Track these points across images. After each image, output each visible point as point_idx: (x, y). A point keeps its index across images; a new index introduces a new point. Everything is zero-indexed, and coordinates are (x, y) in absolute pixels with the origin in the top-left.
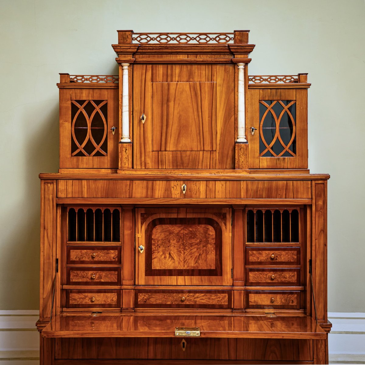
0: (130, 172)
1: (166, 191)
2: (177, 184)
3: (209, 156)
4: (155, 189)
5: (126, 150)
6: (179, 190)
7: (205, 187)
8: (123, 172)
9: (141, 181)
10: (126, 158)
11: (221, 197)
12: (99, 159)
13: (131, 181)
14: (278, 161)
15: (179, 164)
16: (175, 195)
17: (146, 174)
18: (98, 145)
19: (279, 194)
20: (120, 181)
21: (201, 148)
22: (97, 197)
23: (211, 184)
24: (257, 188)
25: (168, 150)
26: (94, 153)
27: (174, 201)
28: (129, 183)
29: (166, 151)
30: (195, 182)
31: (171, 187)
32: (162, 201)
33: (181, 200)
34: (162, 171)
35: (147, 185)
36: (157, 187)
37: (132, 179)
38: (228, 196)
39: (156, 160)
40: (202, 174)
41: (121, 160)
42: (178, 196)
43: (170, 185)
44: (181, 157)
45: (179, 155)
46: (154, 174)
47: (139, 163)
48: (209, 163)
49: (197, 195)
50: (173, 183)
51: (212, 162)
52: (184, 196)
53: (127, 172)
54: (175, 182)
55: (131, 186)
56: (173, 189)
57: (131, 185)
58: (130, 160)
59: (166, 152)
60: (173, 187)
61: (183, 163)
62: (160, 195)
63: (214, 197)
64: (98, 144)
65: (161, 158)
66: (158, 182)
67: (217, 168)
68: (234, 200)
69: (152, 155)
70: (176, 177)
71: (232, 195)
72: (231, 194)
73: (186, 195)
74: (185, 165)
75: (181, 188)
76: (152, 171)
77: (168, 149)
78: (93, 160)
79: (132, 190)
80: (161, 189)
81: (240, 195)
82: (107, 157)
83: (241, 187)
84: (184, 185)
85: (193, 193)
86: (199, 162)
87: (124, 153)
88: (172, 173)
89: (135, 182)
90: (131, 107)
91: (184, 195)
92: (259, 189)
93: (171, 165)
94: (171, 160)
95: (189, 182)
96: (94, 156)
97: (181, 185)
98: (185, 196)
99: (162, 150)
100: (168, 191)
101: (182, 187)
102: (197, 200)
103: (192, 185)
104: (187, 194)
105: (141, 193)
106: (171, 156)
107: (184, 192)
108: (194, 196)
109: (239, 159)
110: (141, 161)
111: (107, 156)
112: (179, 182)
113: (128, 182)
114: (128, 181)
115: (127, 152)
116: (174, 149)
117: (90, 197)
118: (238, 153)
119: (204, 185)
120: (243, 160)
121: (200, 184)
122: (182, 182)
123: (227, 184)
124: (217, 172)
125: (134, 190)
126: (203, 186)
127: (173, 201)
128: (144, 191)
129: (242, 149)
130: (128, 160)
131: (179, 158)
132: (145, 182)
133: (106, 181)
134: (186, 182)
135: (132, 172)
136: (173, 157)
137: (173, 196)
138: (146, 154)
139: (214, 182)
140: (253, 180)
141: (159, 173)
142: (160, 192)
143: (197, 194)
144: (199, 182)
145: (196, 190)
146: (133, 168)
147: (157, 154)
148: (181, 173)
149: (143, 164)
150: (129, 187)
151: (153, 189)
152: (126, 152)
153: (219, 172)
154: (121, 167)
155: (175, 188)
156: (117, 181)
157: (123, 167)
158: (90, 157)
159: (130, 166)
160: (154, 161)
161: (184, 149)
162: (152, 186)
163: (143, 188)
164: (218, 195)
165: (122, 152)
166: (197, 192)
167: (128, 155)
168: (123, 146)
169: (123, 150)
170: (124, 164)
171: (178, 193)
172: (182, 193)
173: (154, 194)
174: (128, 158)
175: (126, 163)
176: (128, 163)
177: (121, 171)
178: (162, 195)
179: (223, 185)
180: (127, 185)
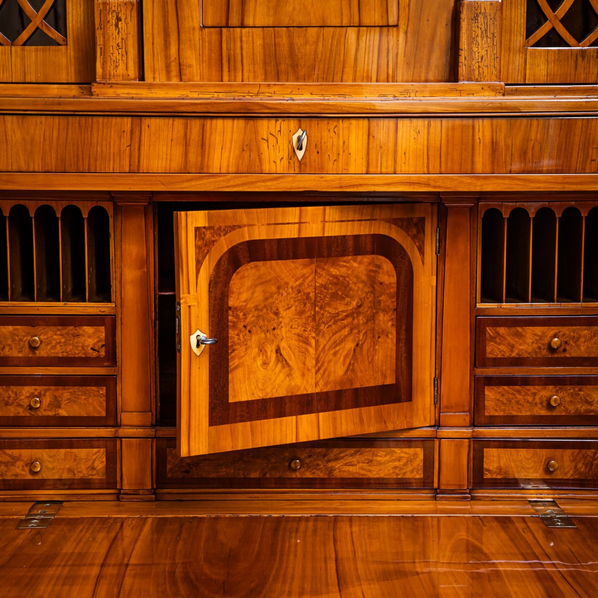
0: (133, 92)
1: (243, 150)
2: (278, 129)
3: (377, 43)
4: (209, 146)
5: (119, 19)
6: (286, 147)
7: (366, 137)
8: (110, 92)
9: (166, 120)
10: (118, 45)
11: (412, 170)
12: (40, 54)
13: (136, 120)
14: (580, 59)
15: (283, 67)
16: (272, 163)
17: (183, 99)
18: (38, 12)
19: (592, 160)
20: (101, 119)
21: (351, 16)
22: (31, 169)
23: (383, 128)
24: (526, 140)
25: (251, 24)
26: (25, 35)
27: (269, 183)
28: (129, 125)
29: (243, 26)
30: (333, 124)
31: (260, 138)
32: (232, 183)
33: (290, 179)
34: (233, 89)
35: (186, 134)
36: (217, 139)
37: (138, 114)
38: (435, 165)
39: (215, 56)
40: (355, 97)
41: (103, 53)
42: (280, 167)
43: (256, 132)
44: (291, 45)
45: (284, 41)
46: (208, 99)
47: (160, 64)
48: (375, 67)
49: (340, 164)
50: (265, 127)
51: (383, 62)
52: (300, 168)
53: (123, 92)
54: (273, 121)
55: (136, 137)
56: (266, 144)
57: (137, 134)
58: (133, 52)
59: (244, 30)
60: (265, 138)
61: (295, 66)
62: (225, 165)
63: (391, 170)
64: (37, 8)
65: (228, 49)
66: (220, 122)
67: (400, 77)
68: (452, 179)
69: (202, 40)
70: (277, 107)
71: (446, 164)
72: (443, 159)
73: (305, 164)
74: (302, 72)
75: (290, 141)
76: (202, 89)
77: (249, 21)
78: (23, 58)
79: (139, 149)
80: (228, 145)
81: (473, 162)
82: (67, 49)
83: (477, 137)
84: (300, 132)
85: (327, 156)
86: (344, 62)
87: (112, 30)
88: (261, 96)
89: (147, 121)
91: (300, 162)
92: (531, 145)
93: (260, 72)
94: (259, 57)
95: (314, 122)
96: (24, 44)
97: (291, 133)
98: (302, 167)
99: (231, 23)
100: (251, 150)
101: (295, 138)
102: (340, 179)
103: (325, 134)
104: (310, 162)
105: (169, 157)
106: (259, 42)
107: (300, 154)
108: (330, 166)
109: (470, 51)
110: (167, 57)
111: (66, 45)
112: (283, 124)
113: (127, 121)
114: (125, 119)
115: (120, 26)
116: (269, 21)
117: (10, 169)
118: (470, 30)
119: (361, 134)
120: (483, 53)
121: (349, 128)
122: (293, 123)
123: (432, 130)
124: (401, 93)
125: (145, 149)
126: (357, 136)
127: (264, 181)
128: (178, 151)
129: (481, 19)
130: (126, 52)
131: (284, 50)
132: (179, 123)
133: (56, 119)
134: (305, 123)
135: (139, 91)
136: (264, 46)
137: (266, 168)
138: (183, 36)
139: (392, 122)
140: (513, 116)
141: (221, 95)
142: (226, 155)
143: (340, 160)
144: (346, 123)
145: (338, 149)
146: (142, 78)
147: (215, 37)
148: (291, 93)
149: (174, 68)
150: (129, 138)
151: (203, 145)
152: (117, 26)
153: (407, 92)
154: (104, 77)
155: (272, 140)
156: (90, 118)
157: (110, 75)
158: (13, 48)
159: (133, 72)
160: (206, 58)
161: (300, 19)
162: (201, 136)
163: (172, 140)
164: (403, 165)
165: (104, 26)
166: (341, 153)
167: (124, 37)
168: (108, 8)
169: (108, 20)
170: (112, 67)
171: (282, 158)
172: (292, 158)
173: (206, 159)
174: (124, 46)
175: (120, 61)
176: (125, 63)
177: (103, 88)
178: (231, 165)
179: (419, 133)
180: (124, 132)
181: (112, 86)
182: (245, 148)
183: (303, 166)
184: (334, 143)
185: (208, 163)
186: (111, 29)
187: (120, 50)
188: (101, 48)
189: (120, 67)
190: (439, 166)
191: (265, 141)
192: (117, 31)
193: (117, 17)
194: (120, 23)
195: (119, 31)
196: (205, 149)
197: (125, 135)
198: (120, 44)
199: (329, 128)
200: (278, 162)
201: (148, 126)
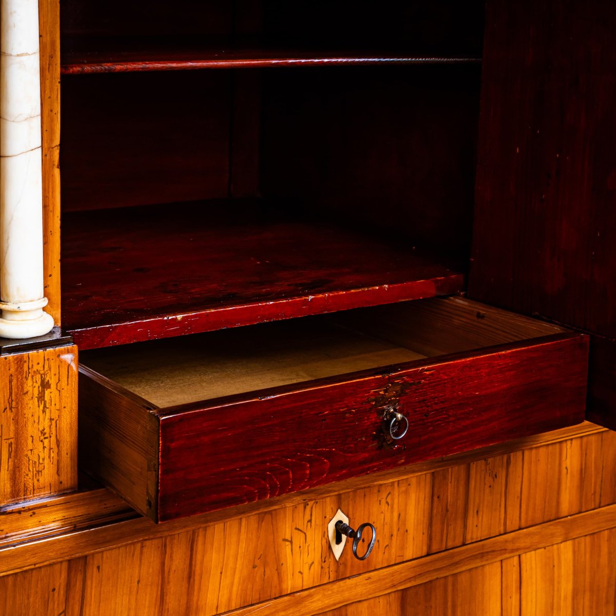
1: (254, 567)
2: (307, 518)
5: (45, 385)
6: (318, 544)
10: (43, 433)
16: (297, 575)
31: (280, 540)
41: (14, 452)
43: (276, 532)
49: (393, 550)
50: (289, 520)
52: (337, 572)
55: (75, 593)
56: (288, 548)
58: (69, 439)
60: (288, 537)
62: (224, 600)
63: (459, 541)
71: (527, 513)
72: (524, 507)
73: (345, 565)
75: (325, 533)
81: (558, 503)
83: (564, 466)
84: (339, 515)
87: (32, 407)
90: (52, 121)
91: (338, 563)
95: (360, 496)
97: (326, 520)
98: (341, 569)
100: (265, 564)
101: (331, 527)
102: (392, 574)
103: (374, 509)
107: (338, 550)
108: (379, 557)
115: (47, 398)
119: (422, 496)
122: (330, 504)
123: (512, 469)
125: (90, 610)
126: (418, 502)
130: (58, 443)
134: (347, 498)
137: (288, 585)
142: (226, 582)
143: (394, 544)
145: (391, 527)
150: (62, 598)
152: (41, 397)
155: (298, 539)
159: (68, 475)
162: (188, 562)
163: (138, 582)
164: (475, 529)
165: (17, 403)
166: (395, 533)
167: (55, 415)
168: (26, 368)
169: (25, 390)
170: (30, 475)
171: (313, 563)
172: (327, 559)
173: (195, 599)
174: (54, 431)
175: (47, 461)
176: (55, 462)
177: (17, 520)
178: (234, 596)
179: (496, 476)
180: (54, 590)
181: (34, 513)
182: (257, 562)
183: (341, 567)
184: (386, 521)
185: (197, 603)
186: (30, 405)
187: (46, 441)
188: (10, 445)
189: (46, 472)
190: (518, 519)
191: (287, 543)
192: (42, 407)
193: (43, 381)
194: (47, 392)
195: (45, 406)
196: (194, 580)
197: (56, 595)
198: (47, 431)
199: (379, 499)
200: (306, 571)
201: (98, 567)
